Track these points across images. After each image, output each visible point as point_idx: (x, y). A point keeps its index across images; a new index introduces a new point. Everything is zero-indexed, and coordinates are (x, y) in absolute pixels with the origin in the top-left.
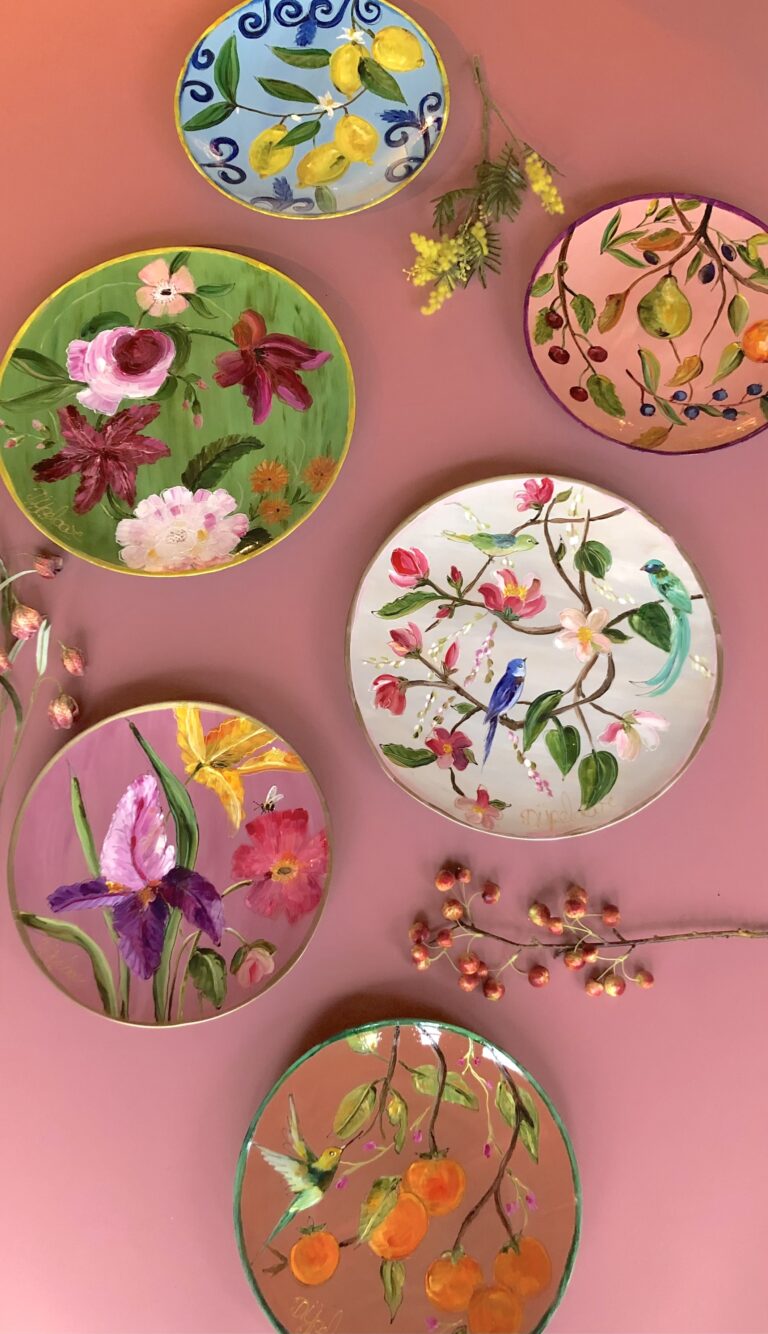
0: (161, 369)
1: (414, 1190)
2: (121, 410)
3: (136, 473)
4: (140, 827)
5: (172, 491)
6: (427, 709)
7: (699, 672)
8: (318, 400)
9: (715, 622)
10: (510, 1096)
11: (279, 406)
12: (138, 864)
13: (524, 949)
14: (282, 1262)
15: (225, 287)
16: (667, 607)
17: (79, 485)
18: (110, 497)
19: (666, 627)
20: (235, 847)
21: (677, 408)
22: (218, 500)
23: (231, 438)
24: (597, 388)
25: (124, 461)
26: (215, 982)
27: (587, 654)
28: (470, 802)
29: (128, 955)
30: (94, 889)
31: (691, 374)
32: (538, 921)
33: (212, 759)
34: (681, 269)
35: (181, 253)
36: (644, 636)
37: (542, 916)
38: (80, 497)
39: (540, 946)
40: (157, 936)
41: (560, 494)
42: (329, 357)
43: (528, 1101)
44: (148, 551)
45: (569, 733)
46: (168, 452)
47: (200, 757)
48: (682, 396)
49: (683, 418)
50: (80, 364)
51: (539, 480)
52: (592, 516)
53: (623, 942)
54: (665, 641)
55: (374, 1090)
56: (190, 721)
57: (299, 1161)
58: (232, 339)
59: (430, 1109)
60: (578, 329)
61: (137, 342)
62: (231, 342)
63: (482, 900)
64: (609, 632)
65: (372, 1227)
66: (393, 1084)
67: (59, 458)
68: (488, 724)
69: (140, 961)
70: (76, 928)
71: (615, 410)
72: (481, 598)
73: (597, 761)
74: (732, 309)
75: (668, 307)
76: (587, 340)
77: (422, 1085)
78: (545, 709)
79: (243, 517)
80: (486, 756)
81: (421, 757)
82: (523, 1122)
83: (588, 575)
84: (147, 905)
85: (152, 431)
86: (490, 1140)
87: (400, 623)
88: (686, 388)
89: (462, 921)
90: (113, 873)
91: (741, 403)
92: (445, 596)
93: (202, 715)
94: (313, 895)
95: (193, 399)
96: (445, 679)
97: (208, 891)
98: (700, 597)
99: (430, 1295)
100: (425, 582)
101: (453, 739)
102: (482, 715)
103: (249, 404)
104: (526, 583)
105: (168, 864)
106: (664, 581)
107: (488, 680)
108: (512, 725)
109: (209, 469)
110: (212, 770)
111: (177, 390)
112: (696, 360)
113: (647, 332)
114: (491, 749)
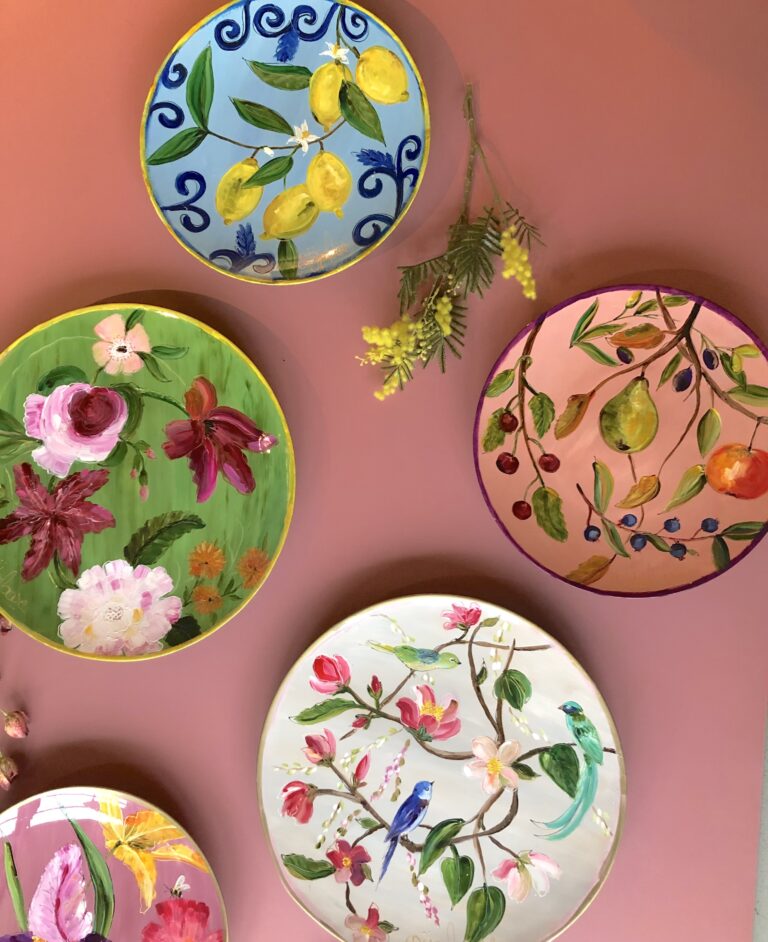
0: (113, 433)
2: (72, 473)
3: (82, 541)
4: (63, 892)
5: (114, 565)
6: (332, 820)
7: (599, 826)
8: (261, 484)
9: (623, 782)
11: (224, 485)
12: (61, 924)
15: (179, 350)
17: (28, 548)
18: (56, 563)
19: (575, 772)
20: (145, 923)
21: (624, 534)
22: (156, 578)
23: (174, 515)
24: (542, 503)
25: (72, 528)
27: (493, 786)
28: (360, 920)
31: (645, 496)
33: (130, 839)
34: (654, 373)
35: (136, 311)
36: (552, 776)
38: (30, 560)
41: (488, 620)
44: (86, 627)
45: (465, 862)
46: (112, 523)
47: (119, 835)
48: (631, 521)
49: (629, 549)
50: (37, 420)
51: (466, 603)
52: (517, 646)
54: (572, 785)
58: (183, 407)
60: (532, 433)
61: (92, 400)
62: (182, 409)
64: (517, 766)
67: (12, 518)
68: (389, 843)
71: (557, 531)
72: (397, 713)
73: (486, 895)
74: (702, 425)
75: (634, 416)
76: (540, 446)
78: (444, 836)
79: (177, 601)
80: (383, 875)
81: (320, 869)
83: (506, 704)
85: (99, 498)
87: (316, 730)
88: (637, 512)
90: (38, 928)
91: (692, 539)
92: (363, 705)
95: (141, 468)
96: (353, 791)
100: (346, 689)
101: (354, 853)
102: (383, 833)
103: (195, 480)
104: (443, 704)
105: (86, 929)
106: (580, 725)
107: (394, 798)
108: (412, 847)
109: (150, 546)
110: (129, 849)
111: (127, 456)
112: (653, 481)
113: (606, 442)
114: (389, 868)
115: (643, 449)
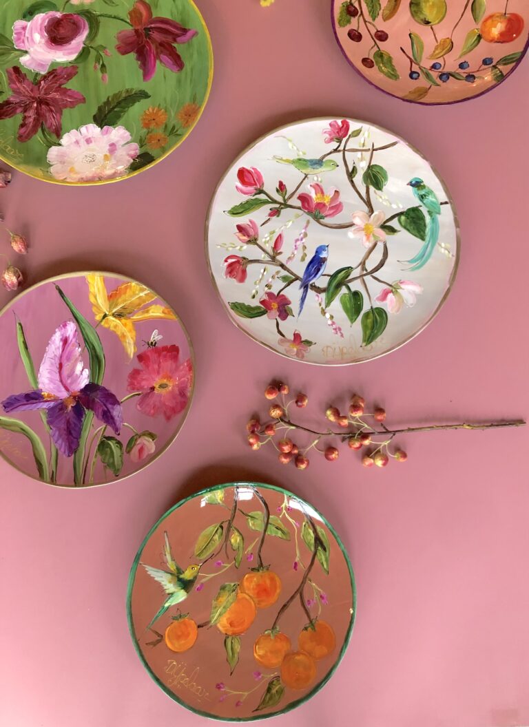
0: (79, 41)
1: (247, 592)
2: (51, 70)
3: (61, 114)
4: (64, 357)
5: (87, 127)
6: (261, 280)
7: (444, 254)
8: (188, 65)
9: (456, 220)
10: (311, 531)
11: (161, 69)
12: (64, 381)
13: (323, 437)
14: (159, 638)
16: (424, 210)
17: (21, 122)
18: (43, 131)
19: (423, 224)
20: (130, 370)
21: (434, 74)
22: (118, 134)
23: (127, 91)
24: (380, 59)
25: (53, 106)
26: (116, 459)
27: (369, 242)
28: (289, 341)
29: (58, 440)
30: (34, 397)
31: (444, 51)
32: (332, 418)
33: (114, 311)
36: (408, 230)
37: (334, 415)
38: (23, 130)
39: (333, 435)
40: (77, 429)
41: (353, 132)
42: (196, 34)
43: (323, 535)
44: (69, 168)
45: (356, 295)
46: (83, 100)
47: (105, 310)
48: (438, 66)
49: (439, 82)
50: (22, 37)
51: (339, 122)
52: (375, 148)
53: (387, 432)
54: (422, 233)
55: (222, 527)
56: (97, 285)
57: (171, 574)
58: (129, 21)
59: (258, 539)
60: (368, 18)
61: (62, 22)
62: (128, 23)
63: (295, 405)
64: (383, 227)
65: (220, 615)
66: (234, 524)
67: (8, 103)
68: (302, 289)
69: (65, 445)
70: (21, 423)
71: (393, 75)
72: (299, 204)
73: (373, 314)
74: (474, 6)
75: (431, 3)
76: (374, 26)
77: (253, 525)
78: (340, 279)
79: (135, 145)
80: (300, 311)
81: (256, 311)
82: (319, 548)
83: (372, 188)
84: (70, 408)
85: (72, 85)
86: (297, 559)
87: (243, 220)
88: (441, 61)
89: (282, 418)
90: (47, 387)
91: (478, 71)
92: (274, 202)
93: (105, 280)
94: (181, 402)
95: (101, 63)
96: (273, 258)
97: (111, 399)
98: (446, 203)
99: (257, 657)
100: (261, 191)
101: (278, 300)
102: (298, 283)
103: (140, 67)
104: (329, 194)
105: (84, 381)
106: (423, 192)
107: (303, 259)
108: (319, 290)
109: (112, 112)
110: (114, 319)
111: (90, 56)
112: (448, 40)
113: (415, 20)
114: (304, 307)
115: (439, 23)
